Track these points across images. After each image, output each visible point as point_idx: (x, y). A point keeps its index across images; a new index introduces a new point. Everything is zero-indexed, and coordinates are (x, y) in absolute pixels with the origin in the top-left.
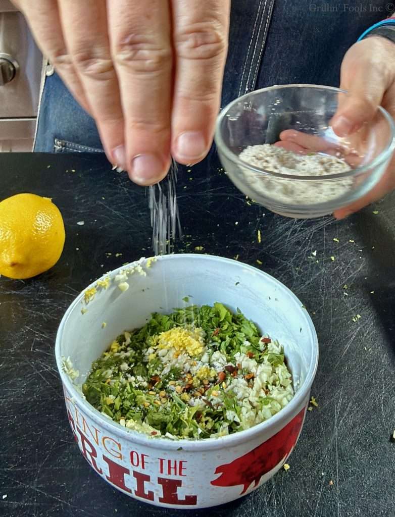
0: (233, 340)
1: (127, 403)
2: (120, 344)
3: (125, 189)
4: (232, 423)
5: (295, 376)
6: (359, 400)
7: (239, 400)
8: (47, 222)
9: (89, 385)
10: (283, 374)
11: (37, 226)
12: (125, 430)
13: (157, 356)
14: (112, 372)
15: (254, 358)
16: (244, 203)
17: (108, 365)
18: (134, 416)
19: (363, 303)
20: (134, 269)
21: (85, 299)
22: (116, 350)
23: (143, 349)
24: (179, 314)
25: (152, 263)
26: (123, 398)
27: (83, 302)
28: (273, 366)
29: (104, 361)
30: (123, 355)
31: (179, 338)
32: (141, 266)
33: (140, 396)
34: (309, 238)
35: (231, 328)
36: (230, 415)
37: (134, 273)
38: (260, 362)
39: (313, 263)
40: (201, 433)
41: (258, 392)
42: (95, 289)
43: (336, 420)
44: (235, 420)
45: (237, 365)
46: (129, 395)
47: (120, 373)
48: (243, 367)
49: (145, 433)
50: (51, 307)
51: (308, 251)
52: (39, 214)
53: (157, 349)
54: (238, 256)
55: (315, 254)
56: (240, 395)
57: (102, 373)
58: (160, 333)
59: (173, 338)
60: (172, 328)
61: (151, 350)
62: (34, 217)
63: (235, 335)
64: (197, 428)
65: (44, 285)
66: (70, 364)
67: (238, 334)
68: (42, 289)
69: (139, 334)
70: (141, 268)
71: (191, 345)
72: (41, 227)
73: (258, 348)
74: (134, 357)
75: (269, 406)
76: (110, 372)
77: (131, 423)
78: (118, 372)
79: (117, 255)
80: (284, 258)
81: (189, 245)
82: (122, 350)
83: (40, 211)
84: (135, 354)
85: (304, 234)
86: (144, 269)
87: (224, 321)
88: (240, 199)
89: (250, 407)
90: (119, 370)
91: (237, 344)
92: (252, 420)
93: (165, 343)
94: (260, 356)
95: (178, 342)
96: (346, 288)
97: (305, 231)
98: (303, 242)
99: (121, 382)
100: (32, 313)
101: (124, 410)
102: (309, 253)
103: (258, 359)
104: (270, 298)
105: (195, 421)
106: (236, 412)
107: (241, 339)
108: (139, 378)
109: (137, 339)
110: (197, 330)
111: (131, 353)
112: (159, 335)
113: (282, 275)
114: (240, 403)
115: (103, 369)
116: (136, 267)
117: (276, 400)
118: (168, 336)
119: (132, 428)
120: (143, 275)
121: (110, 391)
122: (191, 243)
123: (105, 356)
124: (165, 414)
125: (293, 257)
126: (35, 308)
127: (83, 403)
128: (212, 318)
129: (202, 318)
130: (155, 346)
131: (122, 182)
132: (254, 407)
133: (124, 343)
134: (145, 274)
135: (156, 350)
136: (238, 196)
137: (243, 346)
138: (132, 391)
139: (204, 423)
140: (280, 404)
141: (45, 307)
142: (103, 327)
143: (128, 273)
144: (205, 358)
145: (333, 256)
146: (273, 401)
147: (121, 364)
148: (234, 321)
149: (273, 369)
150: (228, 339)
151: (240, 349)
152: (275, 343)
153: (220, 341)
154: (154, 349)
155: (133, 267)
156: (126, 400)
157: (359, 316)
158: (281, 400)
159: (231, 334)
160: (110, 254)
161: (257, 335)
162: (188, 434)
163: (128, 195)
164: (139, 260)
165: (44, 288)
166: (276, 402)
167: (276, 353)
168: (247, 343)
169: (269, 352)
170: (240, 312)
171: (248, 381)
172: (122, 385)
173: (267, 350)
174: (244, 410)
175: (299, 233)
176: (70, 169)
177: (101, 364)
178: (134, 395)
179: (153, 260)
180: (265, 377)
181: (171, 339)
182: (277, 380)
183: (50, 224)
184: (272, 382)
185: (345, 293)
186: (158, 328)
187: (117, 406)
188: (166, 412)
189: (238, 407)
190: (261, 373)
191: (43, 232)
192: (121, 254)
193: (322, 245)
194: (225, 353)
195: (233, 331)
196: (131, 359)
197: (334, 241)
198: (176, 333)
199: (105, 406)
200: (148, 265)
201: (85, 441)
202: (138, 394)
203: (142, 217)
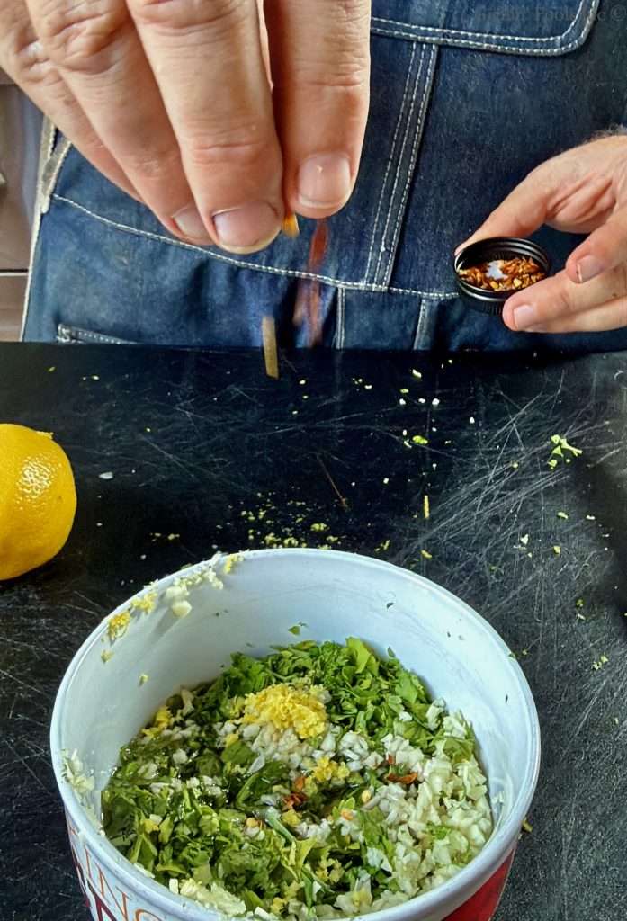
0: (380, 710)
1: (185, 831)
2: (172, 713)
3: (187, 412)
4: (377, 873)
5: (493, 779)
6: (605, 820)
7: (390, 827)
8: (43, 477)
9: (114, 793)
10: (470, 776)
11: (23, 487)
12: (179, 902)
13: (241, 737)
14: (156, 768)
15: (417, 745)
16: (399, 443)
17: (149, 754)
18: (195, 856)
19: (612, 635)
20: (200, 576)
21: (110, 634)
22: (164, 725)
23: (215, 723)
24: (281, 657)
25: (235, 565)
26: (176, 820)
27: (106, 639)
28: (453, 761)
29: (143, 745)
30: (178, 733)
31: (282, 706)
32: (214, 571)
33: (208, 817)
34: (515, 511)
35: (377, 686)
36: (373, 856)
37: (200, 583)
38: (429, 753)
39: (522, 558)
40: (320, 891)
41: (426, 812)
42: (128, 615)
43: (565, 858)
44: (383, 866)
45: (387, 758)
46: (188, 815)
47: (172, 769)
48: (398, 762)
49: (216, 906)
50: (48, 634)
51: (513, 535)
52: (28, 463)
53: (241, 724)
54: (388, 542)
55: (525, 540)
56: (392, 817)
57: (138, 770)
58: (246, 695)
59: (271, 704)
60: (269, 685)
61: (229, 726)
62: (18, 469)
63: (383, 699)
64: (312, 880)
65: (37, 592)
66: (78, 764)
67: (389, 697)
68: (34, 599)
69: (207, 694)
70: (214, 574)
71: (304, 719)
72: (32, 487)
73: (425, 725)
74: (197, 739)
75: (446, 841)
76: (153, 767)
77: (189, 886)
78: (169, 766)
79: (171, 537)
80: (471, 547)
81: (300, 520)
82: (176, 724)
83: (29, 458)
84: (200, 732)
85: (505, 503)
86: (219, 577)
87: (364, 673)
88: (393, 436)
89: (410, 842)
90: (171, 763)
91: (387, 716)
92: (414, 869)
93: (256, 714)
94: (429, 742)
95: (280, 714)
96: (582, 605)
97: (507, 499)
98: (503, 517)
99: (172, 788)
100: (14, 646)
101: (177, 843)
102: (514, 539)
103: (426, 746)
104: (449, 635)
105: (308, 867)
106: (386, 853)
107: (394, 708)
108: (208, 780)
109: (204, 704)
110: (314, 690)
111: (194, 731)
112: (245, 698)
113: (468, 578)
114: (392, 832)
115: (140, 761)
116: (205, 572)
117: (458, 829)
118: (261, 701)
119: (192, 897)
120: (218, 587)
121: (153, 805)
122: (304, 516)
123: (145, 735)
124: (255, 856)
125: (486, 546)
126: (19, 635)
127: (101, 845)
128: (342, 667)
129: (323, 665)
130: (237, 719)
131: (183, 400)
132: (417, 842)
133: (179, 711)
134: (221, 584)
135: (238, 726)
136: (388, 431)
137: (398, 721)
138: (195, 808)
139: (326, 870)
140: (466, 836)
141: (37, 633)
142: (141, 682)
143: (190, 583)
144: (329, 744)
145: (557, 545)
146: (454, 832)
147: (174, 751)
148: (382, 672)
149: (452, 766)
150: (371, 708)
151: (392, 726)
152: (456, 717)
153: (355, 711)
154: (235, 725)
155: (200, 573)
156: (181, 824)
157: (604, 659)
158: (469, 828)
159: (375, 697)
160: (158, 535)
161: (425, 700)
162: (295, 894)
163: (193, 424)
164: (210, 558)
165: (37, 597)
166: (459, 833)
167: (459, 736)
168: (405, 716)
169: (446, 734)
170: (393, 656)
171: (407, 788)
172: (175, 793)
173: (441, 730)
174: (400, 849)
175: (497, 502)
176: (89, 375)
177: (135, 752)
178: (197, 813)
179: (235, 560)
180: (438, 783)
181: (266, 706)
182: (461, 789)
183: (47, 481)
184: (451, 792)
185: (579, 615)
186: (243, 683)
187: (165, 836)
188: (255, 852)
189: (390, 841)
190: (431, 774)
191: (34, 497)
192: (178, 536)
193: (538, 524)
194: (366, 735)
195: (381, 692)
196: (192, 743)
197: (559, 517)
198: (276, 696)
199: (143, 836)
200: (227, 569)
201: (103, 911)
202: (205, 813)
203: (218, 467)
